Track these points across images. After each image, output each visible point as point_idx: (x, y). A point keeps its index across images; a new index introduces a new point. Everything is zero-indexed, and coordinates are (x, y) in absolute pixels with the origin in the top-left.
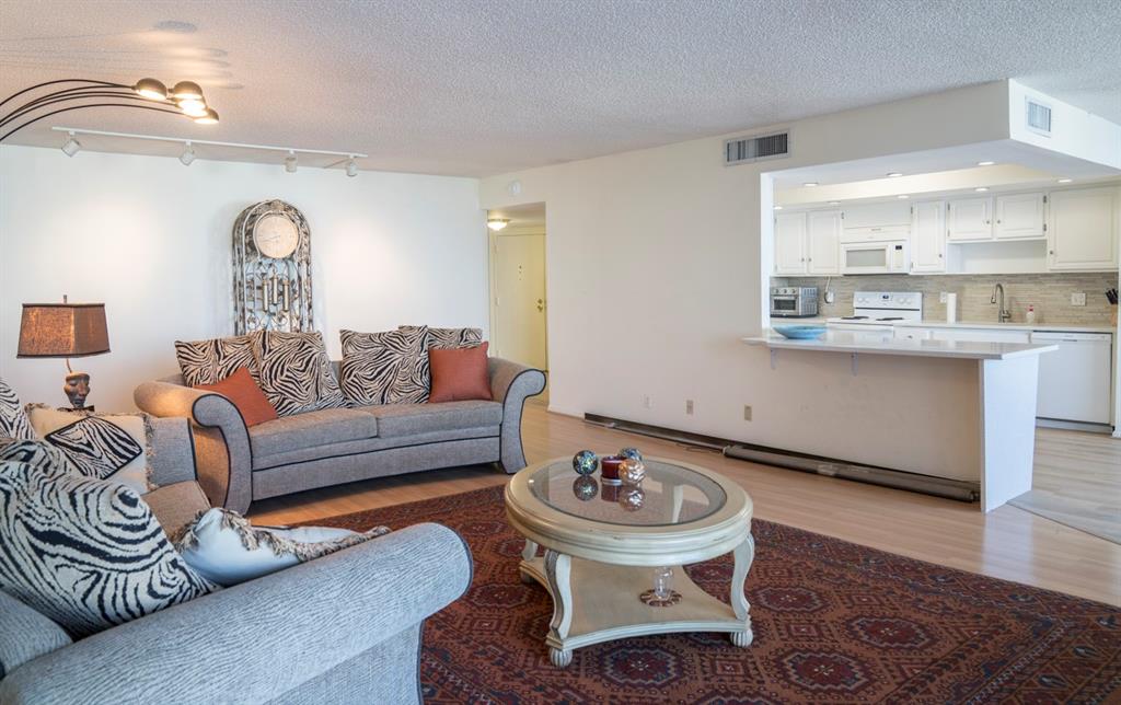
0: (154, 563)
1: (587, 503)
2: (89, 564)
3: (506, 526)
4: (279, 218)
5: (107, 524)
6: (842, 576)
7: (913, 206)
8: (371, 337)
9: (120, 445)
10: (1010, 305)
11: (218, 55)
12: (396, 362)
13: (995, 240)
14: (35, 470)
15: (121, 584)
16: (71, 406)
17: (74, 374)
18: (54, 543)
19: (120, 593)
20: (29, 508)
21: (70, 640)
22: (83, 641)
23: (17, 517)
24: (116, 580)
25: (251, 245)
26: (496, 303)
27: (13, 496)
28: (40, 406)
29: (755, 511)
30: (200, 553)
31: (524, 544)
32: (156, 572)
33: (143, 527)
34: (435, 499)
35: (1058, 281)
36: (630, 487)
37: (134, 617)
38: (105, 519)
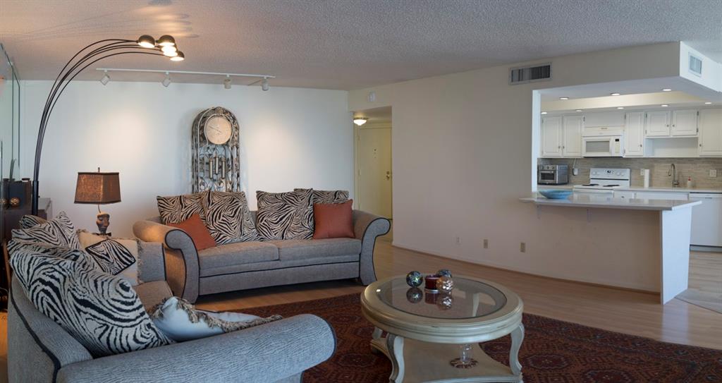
0: (137, 324)
1: (417, 304)
2: (102, 320)
3: (362, 318)
4: (220, 119)
5: (113, 299)
6: (580, 347)
7: (626, 114)
8: (276, 196)
9: (123, 256)
10: (679, 176)
11: (183, 18)
12: (292, 212)
13: (672, 137)
14: (78, 266)
15: (119, 332)
16: (99, 232)
17: (102, 213)
18: (86, 306)
19: (118, 338)
20: (75, 286)
21: (91, 357)
22: (98, 359)
23: (69, 290)
24: (116, 330)
25: (203, 136)
26: (359, 174)
27: (67, 278)
28: (84, 231)
29: (524, 309)
30: (164, 321)
31: (373, 330)
32: (138, 329)
33: (132, 303)
34: (316, 300)
35: (703, 162)
36: (444, 294)
37: (125, 351)
38: (112, 297)
